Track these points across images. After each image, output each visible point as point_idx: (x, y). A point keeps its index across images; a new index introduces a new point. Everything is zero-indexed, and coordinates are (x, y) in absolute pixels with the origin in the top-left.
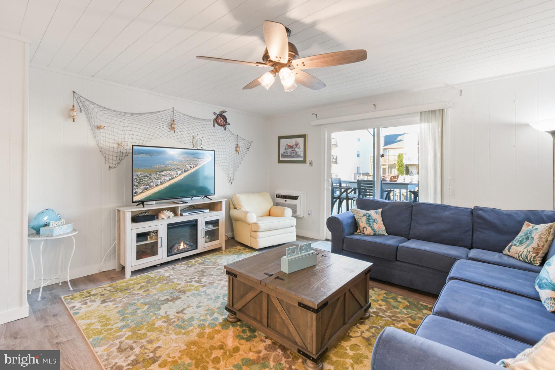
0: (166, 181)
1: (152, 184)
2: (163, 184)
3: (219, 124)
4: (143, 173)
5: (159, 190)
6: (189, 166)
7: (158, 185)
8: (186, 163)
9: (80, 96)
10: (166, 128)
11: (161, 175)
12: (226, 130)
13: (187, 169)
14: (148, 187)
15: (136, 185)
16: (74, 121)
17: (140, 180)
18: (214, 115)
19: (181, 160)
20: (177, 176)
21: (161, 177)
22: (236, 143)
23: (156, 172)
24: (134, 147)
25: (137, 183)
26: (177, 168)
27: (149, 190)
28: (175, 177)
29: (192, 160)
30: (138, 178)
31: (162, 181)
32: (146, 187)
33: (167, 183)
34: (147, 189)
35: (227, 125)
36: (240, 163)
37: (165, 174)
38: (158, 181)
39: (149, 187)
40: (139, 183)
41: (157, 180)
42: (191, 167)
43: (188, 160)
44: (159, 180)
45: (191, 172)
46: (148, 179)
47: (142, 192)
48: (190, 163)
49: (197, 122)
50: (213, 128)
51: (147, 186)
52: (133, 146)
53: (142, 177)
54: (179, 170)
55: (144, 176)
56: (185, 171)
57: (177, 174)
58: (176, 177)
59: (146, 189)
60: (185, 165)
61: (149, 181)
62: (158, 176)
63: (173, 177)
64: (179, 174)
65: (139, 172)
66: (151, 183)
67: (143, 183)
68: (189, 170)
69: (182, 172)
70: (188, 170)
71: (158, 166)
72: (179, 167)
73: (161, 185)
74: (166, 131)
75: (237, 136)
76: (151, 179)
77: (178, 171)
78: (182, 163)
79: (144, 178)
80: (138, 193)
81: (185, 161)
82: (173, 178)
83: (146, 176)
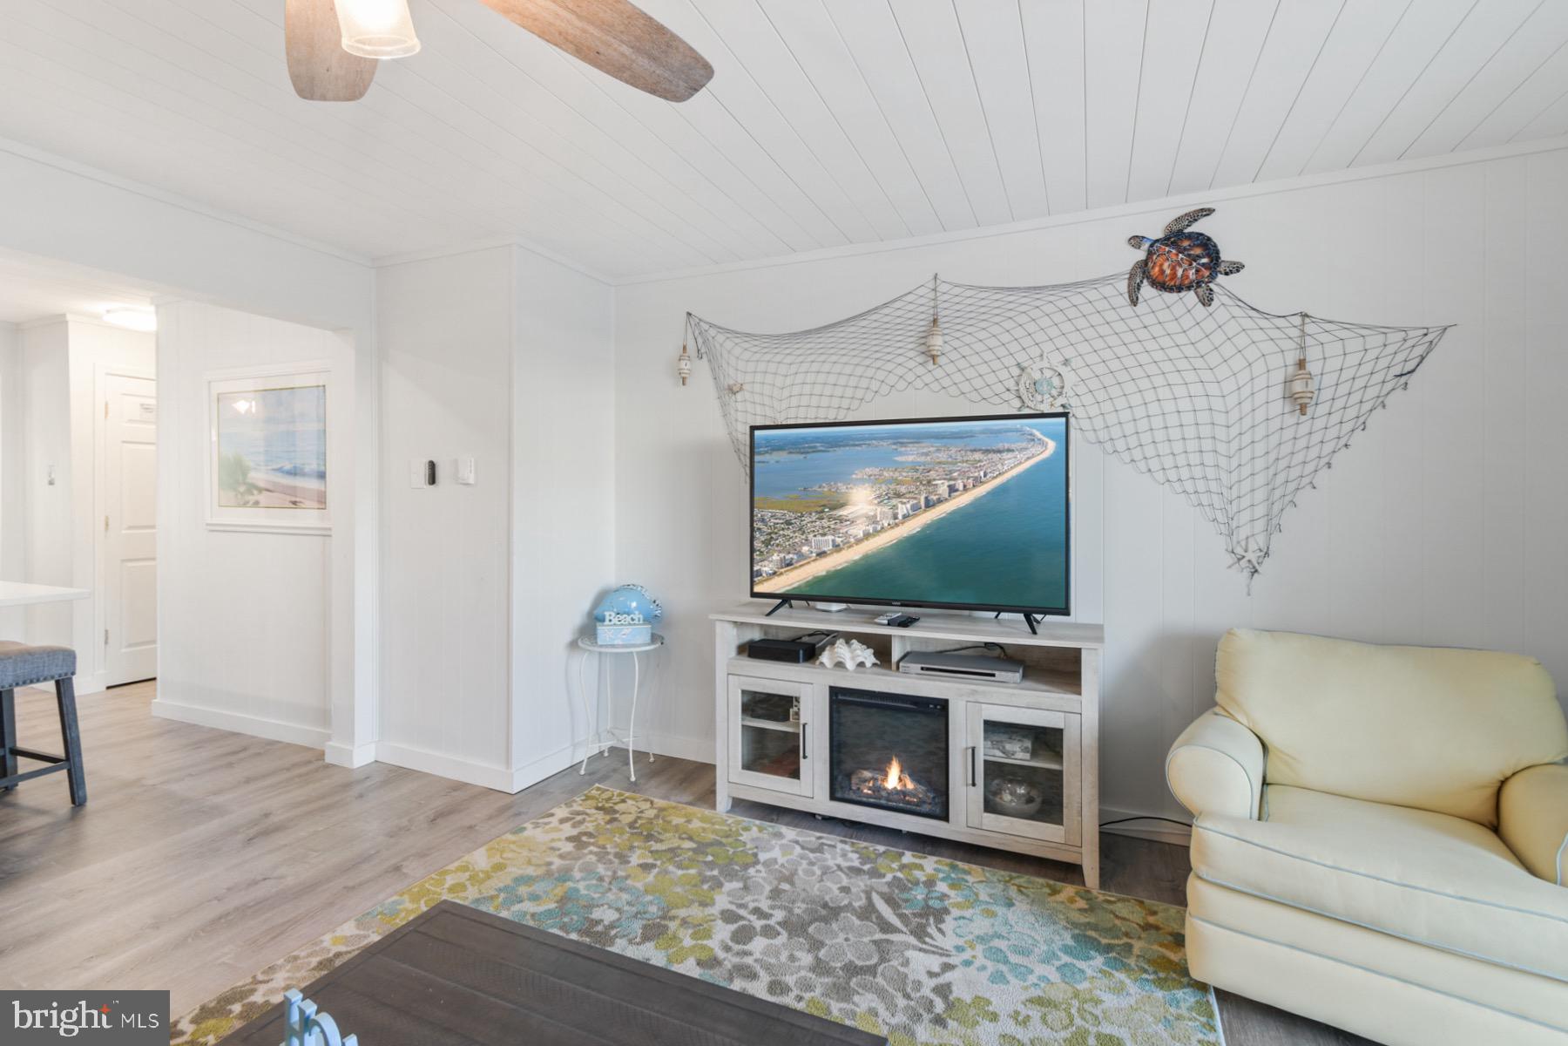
0: (852, 540)
1: (805, 549)
2: (844, 552)
3: (1161, 285)
4: (779, 513)
5: (828, 572)
6: (947, 483)
7: (824, 552)
8: (933, 474)
9: (700, 320)
10: (911, 354)
11: (835, 519)
12: (1215, 303)
13: (935, 498)
14: (792, 559)
15: (759, 550)
16: (684, 384)
17: (770, 534)
18: (1132, 249)
19: (912, 462)
20: (897, 525)
21: (838, 526)
22: (1292, 358)
23: (819, 509)
24: (757, 433)
25: (763, 542)
26: (895, 494)
27: (796, 568)
28: (886, 525)
29: (959, 458)
30: (765, 529)
31: (839, 540)
32: (788, 557)
33: (855, 547)
34: (792, 565)
35: (1221, 278)
36: (1329, 465)
37: (850, 517)
38: (826, 538)
39: (795, 557)
40: (767, 543)
41: (824, 535)
42: (952, 489)
43: (940, 463)
44: (830, 538)
45: (953, 508)
46: (794, 532)
47: (775, 573)
48: (951, 472)
49: (1038, 303)
50: (1128, 311)
51: (791, 556)
52: (753, 428)
53: (775, 524)
54: (905, 500)
55: (781, 521)
56: (929, 505)
57: (895, 517)
58: (891, 527)
59: (788, 565)
60: (929, 482)
61: (799, 538)
62: (825, 523)
63: (879, 528)
64: (905, 517)
65: (770, 508)
66: (803, 544)
67: (778, 545)
68: (946, 499)
69: (916, 508)
70: (940, 501)
71: (826, 489)
72: (903, 489)
73: (835, 555)
74: (911, 364)
75: (1297, 320)
76: (804, 532)
77: (900, 505)
78: (916, 475)
79: (783, 529)
80: (764, 575)
81: (927, 467)
82: (880, 531)
83: (788, 523)
